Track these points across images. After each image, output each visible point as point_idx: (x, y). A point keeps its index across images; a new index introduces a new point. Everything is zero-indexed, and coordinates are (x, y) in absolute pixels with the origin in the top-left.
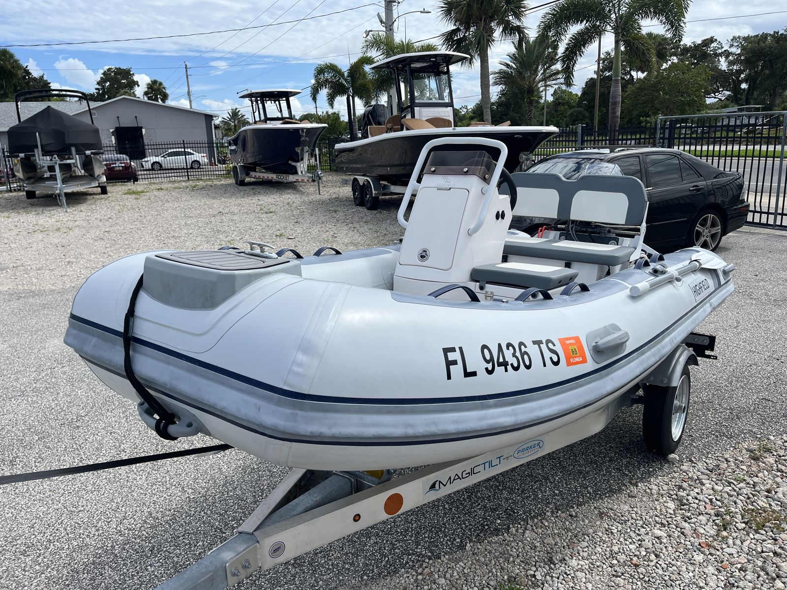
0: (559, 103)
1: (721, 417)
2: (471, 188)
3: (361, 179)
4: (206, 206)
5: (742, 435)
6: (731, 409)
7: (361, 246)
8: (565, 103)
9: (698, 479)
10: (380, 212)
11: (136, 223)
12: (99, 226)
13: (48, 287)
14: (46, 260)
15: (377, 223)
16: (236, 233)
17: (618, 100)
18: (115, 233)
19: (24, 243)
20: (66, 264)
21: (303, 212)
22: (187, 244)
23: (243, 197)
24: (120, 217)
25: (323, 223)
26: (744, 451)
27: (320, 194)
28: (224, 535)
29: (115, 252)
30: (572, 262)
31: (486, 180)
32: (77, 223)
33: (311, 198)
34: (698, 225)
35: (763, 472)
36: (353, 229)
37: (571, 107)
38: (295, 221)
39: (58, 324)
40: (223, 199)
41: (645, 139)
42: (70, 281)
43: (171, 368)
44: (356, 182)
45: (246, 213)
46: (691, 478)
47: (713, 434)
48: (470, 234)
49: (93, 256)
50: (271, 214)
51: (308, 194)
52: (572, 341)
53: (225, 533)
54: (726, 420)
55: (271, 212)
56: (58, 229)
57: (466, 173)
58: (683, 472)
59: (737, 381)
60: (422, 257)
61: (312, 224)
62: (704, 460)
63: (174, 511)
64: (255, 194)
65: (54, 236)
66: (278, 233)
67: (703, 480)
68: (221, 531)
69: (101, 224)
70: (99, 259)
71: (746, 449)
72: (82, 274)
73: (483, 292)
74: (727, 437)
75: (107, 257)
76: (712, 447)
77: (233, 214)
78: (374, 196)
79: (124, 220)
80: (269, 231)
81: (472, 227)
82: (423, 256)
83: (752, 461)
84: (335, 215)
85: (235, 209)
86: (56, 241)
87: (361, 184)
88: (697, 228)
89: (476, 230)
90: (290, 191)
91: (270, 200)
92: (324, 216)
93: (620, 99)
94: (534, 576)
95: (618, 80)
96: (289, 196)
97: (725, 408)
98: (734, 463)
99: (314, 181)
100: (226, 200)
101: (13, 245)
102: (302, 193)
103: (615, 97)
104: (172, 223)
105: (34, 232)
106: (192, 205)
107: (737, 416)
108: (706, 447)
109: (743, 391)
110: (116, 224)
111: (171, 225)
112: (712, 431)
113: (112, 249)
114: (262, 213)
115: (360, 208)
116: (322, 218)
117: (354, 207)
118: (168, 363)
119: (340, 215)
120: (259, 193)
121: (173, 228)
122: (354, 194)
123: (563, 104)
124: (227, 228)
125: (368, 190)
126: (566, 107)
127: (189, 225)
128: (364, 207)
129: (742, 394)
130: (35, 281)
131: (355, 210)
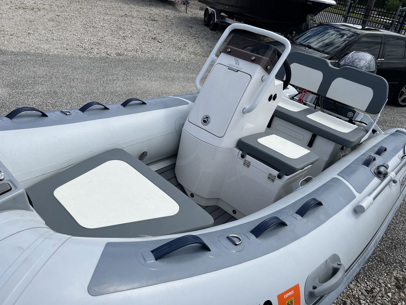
1: (384, 245)
2: (254, 75)
3: (211, 10)
4: (120, 8)
5: (395, 264)
6: (392, 239)
7: (199, 56)
9: (358, 298)
10: (217, 33)
11: (76, 12)
12: (55, 11)
13: (11, 49)
14: (17, 30)
15: (213, 41)
16: (130, 32)
18: (62, 17)
19: (11, 15)
20: (27, 34)
21: (173, 24)
22: (99, 34)
23: (143, 6)
24: (69, 6)
25: (182, 34)
26: (393, 278)
27: (186, 13)
29: (57, 30)
30: (317, 135)
31: (268, 70)
32: (45, 6)
33: (181, 14)
34: (404, 88)
35: (402, 302)
36: (197, 42)
38: (166, 30)
39: (6, 78)
40: (131, 5)
41: (383, 12)
42: (25, 47)
44: (207, 11)
45: (141, 18)
46: (354, 296)
47: (377, 259)
48: (244, 112)
49: (43, 32)
50: (154, 22)
51: (180, 12)
52: (290, 293)
54: (387, 248)
55: (155, 20)
56: (33, 9)
57: (253, 61)
58: (350, 289)
59: (401, 215)
60: (205, 121)
61: (175, 34)
62: (366, 280)
64: (150, 5)
65: (28, 13)
66: (154, 37)
67: (361, 301)
69: (57, 9)
70: (46, 34)
71: (394, 276)
72: (33, 43)
73: (244, 159)
74: (384, 264)
75: (51, 34)
76: (374, 270)
77: (133, 17)
78: (215, 22)
79: (70, 9)
80: (149, 34)
81: (247, 107)
82: (206, 121)
83: (396, 290)
84: (190, 30)
85: (135, 14)
86: (28, 17)
87: (210, 13)
88: (402, 90)
89: (249, 111)
90: (170, 7)
91: (157, 11)
92: (184, 29)
96: (169, 11)
97: (389, 238)
98: (385, 288)
99: (184, 4)
100: (133, 6)
101: (4, 15)
102: (177, 10)
104: (96, 16)
105: (19, 8)
106: (112, 6)
107: (395, 246)
108: (369, 270)
109: (403, 226)
110: (65, 11)
111: (95, 18)
112: (376, 256)
113: (56, 28)
114: (150, 20)
115: (206, 28)
116: (182, 31)
117: (203, 26)
119: (193, 31)
120: (153, 5)
121: (96, 21)
122: (205, 18)
124: (126, 26)
125: (213, 18)
127: (105, 20)
128: (209, 28)
129: (402, 228)
130: (6, 43)
131: (203, 29)
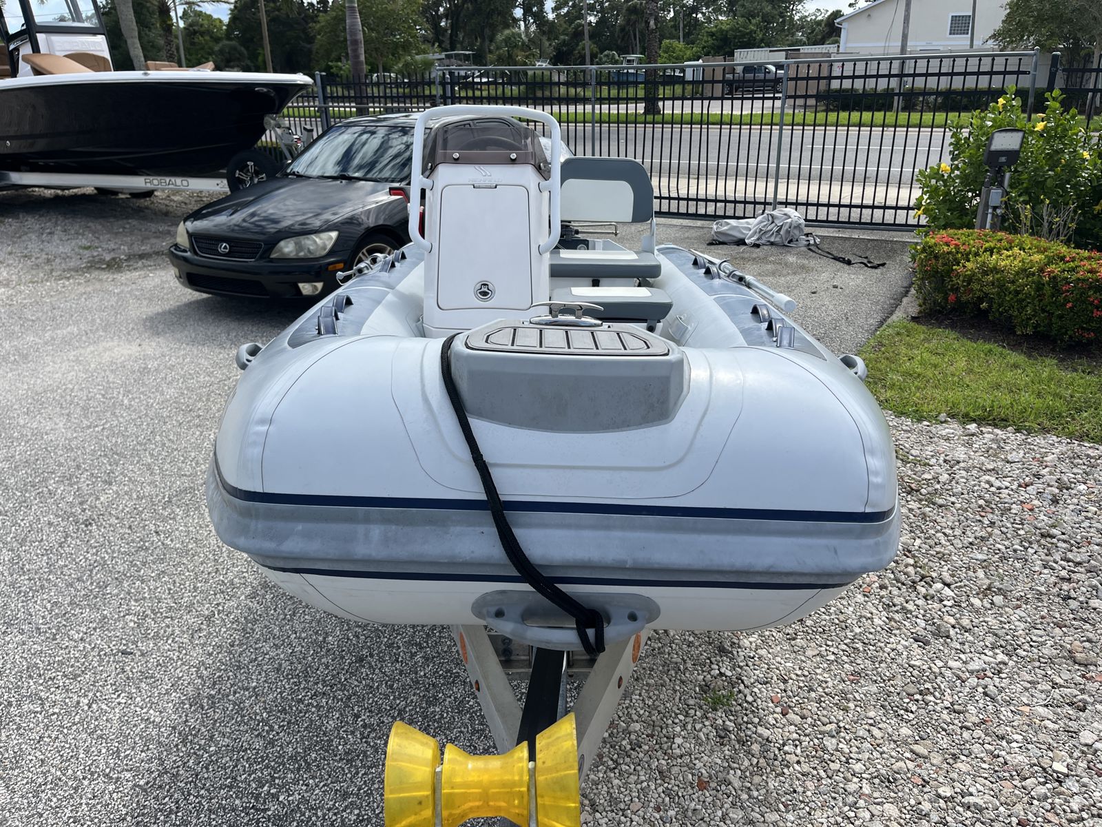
0: (195, 32)
2: (530, 184)
8: (204, 33)
17: (358, 37)
28: (270, 813)
30: (600, 279)
31: (542, 171)
37: (217, 40)
43: (617, 534)
48: (541, 252)
53: (269, 809)
57: (514, 161)
60: (485, 294)
63: (132, 817)
68: (257, 810)
81: (542, 242)
82: (484, 292)
93: (361, 36)
94: (721, 674)
95: (354, 7)
103: (354, 33)
118: (607, 528)
123: (202, 34)
126: (207, 38)
